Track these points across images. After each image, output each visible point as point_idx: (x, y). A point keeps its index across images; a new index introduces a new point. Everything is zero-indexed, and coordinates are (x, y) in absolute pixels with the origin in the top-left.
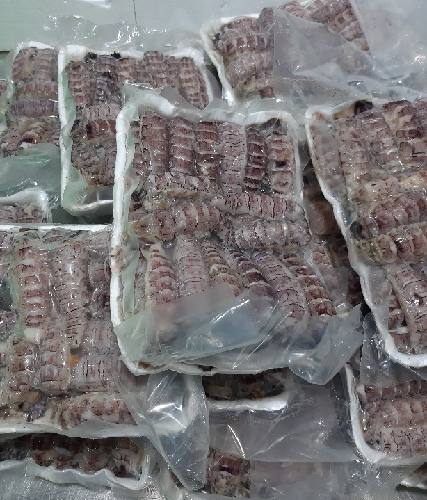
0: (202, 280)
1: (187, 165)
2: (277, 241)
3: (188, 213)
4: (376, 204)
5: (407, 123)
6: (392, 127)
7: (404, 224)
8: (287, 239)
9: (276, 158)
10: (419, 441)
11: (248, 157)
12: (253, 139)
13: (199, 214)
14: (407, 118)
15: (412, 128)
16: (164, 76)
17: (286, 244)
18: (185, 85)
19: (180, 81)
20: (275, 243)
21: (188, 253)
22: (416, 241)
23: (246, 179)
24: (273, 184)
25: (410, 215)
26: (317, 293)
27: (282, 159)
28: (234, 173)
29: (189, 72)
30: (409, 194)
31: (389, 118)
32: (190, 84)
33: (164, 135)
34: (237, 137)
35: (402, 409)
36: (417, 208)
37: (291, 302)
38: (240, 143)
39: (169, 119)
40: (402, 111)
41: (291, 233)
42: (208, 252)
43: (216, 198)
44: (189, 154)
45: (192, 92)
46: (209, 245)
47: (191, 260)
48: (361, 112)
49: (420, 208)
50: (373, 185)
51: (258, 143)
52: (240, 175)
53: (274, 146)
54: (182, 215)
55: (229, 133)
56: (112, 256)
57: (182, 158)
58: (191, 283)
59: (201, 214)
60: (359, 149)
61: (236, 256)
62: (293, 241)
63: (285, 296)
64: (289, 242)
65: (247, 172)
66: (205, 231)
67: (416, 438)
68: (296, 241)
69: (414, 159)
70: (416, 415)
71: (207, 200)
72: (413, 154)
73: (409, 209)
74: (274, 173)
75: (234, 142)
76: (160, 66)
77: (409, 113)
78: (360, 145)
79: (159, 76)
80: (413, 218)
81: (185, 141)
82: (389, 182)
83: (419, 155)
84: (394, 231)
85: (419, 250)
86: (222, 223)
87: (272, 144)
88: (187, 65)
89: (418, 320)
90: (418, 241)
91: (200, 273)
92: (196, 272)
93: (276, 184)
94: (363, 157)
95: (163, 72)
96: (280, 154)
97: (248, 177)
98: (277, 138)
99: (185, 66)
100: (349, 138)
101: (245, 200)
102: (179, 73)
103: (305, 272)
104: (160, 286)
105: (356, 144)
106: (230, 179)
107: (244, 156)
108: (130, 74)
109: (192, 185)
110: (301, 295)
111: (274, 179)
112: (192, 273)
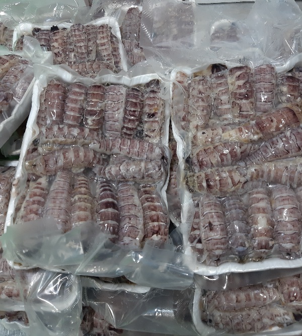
0: (60, 208)
1: (75, 119)
2: (136, 176)
3: (67, 156)
4: (201, 149)
5: (239, 87)
6: (231, 87)
7: (218, 166)
8: (144, 174)
9: (148, 111)
10: (238, 324)
11: (125, 111)
12: (131, 97)
13: (75, 156)
14: (241, 82)
15: (243, 91)
16: (82, 44)
17: (143, 178)
18: (100, 48)
19: (97, 46)
20: (134, 177)
21: (57, 186)
22: (221, 181)
23: (124, 127)
24: (145, 130)
25: (222, 160)
26: (155, 218)
27: (153, 112)
28: (114, 123)
29: (103, 38)
30: (226, 144)
31: (230, 80)
32: (104, 47)
33: (60, 97)
34: (118, 97)
35: (229, 298)
36: (229, 156)
37: (130, 225)
38: (119, 101)
39: (68, 84)
40: (239, 76)
41: (147, 170)
42: (79, 184)
43: (92, 143)
44: (78, 110)
45: (105, 53)
46: (83, 178)
47: (57, 193)
48: (217, 71)
49: (232, 156)
50: (204, 133)
51: (134, 101)
52: (118, 125)
53: (148, 102)
54: (62, 157)
55: (112, 93)
56: (14, 185)
57: (72, 114)
58: (51, 210)
59: (77, 156)
60: (201, 103)
61: (102, 187)
62: (148, 176)
63: (127, 220)
64: (145, 176)
65: (124, 122)
66: (80, 168)
67: (236, 321)
68: (150, 176)
69: (241, 116)
70: (239, 304)
71: (85, 145)
72: (240, 111)
73: (223, 156)
74: (146, 122)
75: (115, 100)
76: (80, 36)
77: (243, 78)
78: (203, 100)
79: (78, 45)
80: (225, 162)
81: (76, 101)
82: (215, 132)
83: (245, 113)
84: (209, 171)
85: (223, 188)
86: (95, 162)
87: (147, 100)
88: (103, 32)
89: (208, 242)
90: (223, 182)
91: (61, 202)
92: (58, 202)
93: (147, 131)
94: (203, 110)
95: (82, 41)
96: (151, 108)
97: (126, 125)
98: (152, 95)
99: (101, 33)
100: (196, 95)
101: (117, 144)
102: (97, 39)
103: (152, 200)
104: (29, 212)
105: (200, 100)
106: (111, 127)
107: (122, 110)
108: (59, 44)
109: (72, 135)
110: (141, 219)
111: (146, 126)
112: (54, 202)
